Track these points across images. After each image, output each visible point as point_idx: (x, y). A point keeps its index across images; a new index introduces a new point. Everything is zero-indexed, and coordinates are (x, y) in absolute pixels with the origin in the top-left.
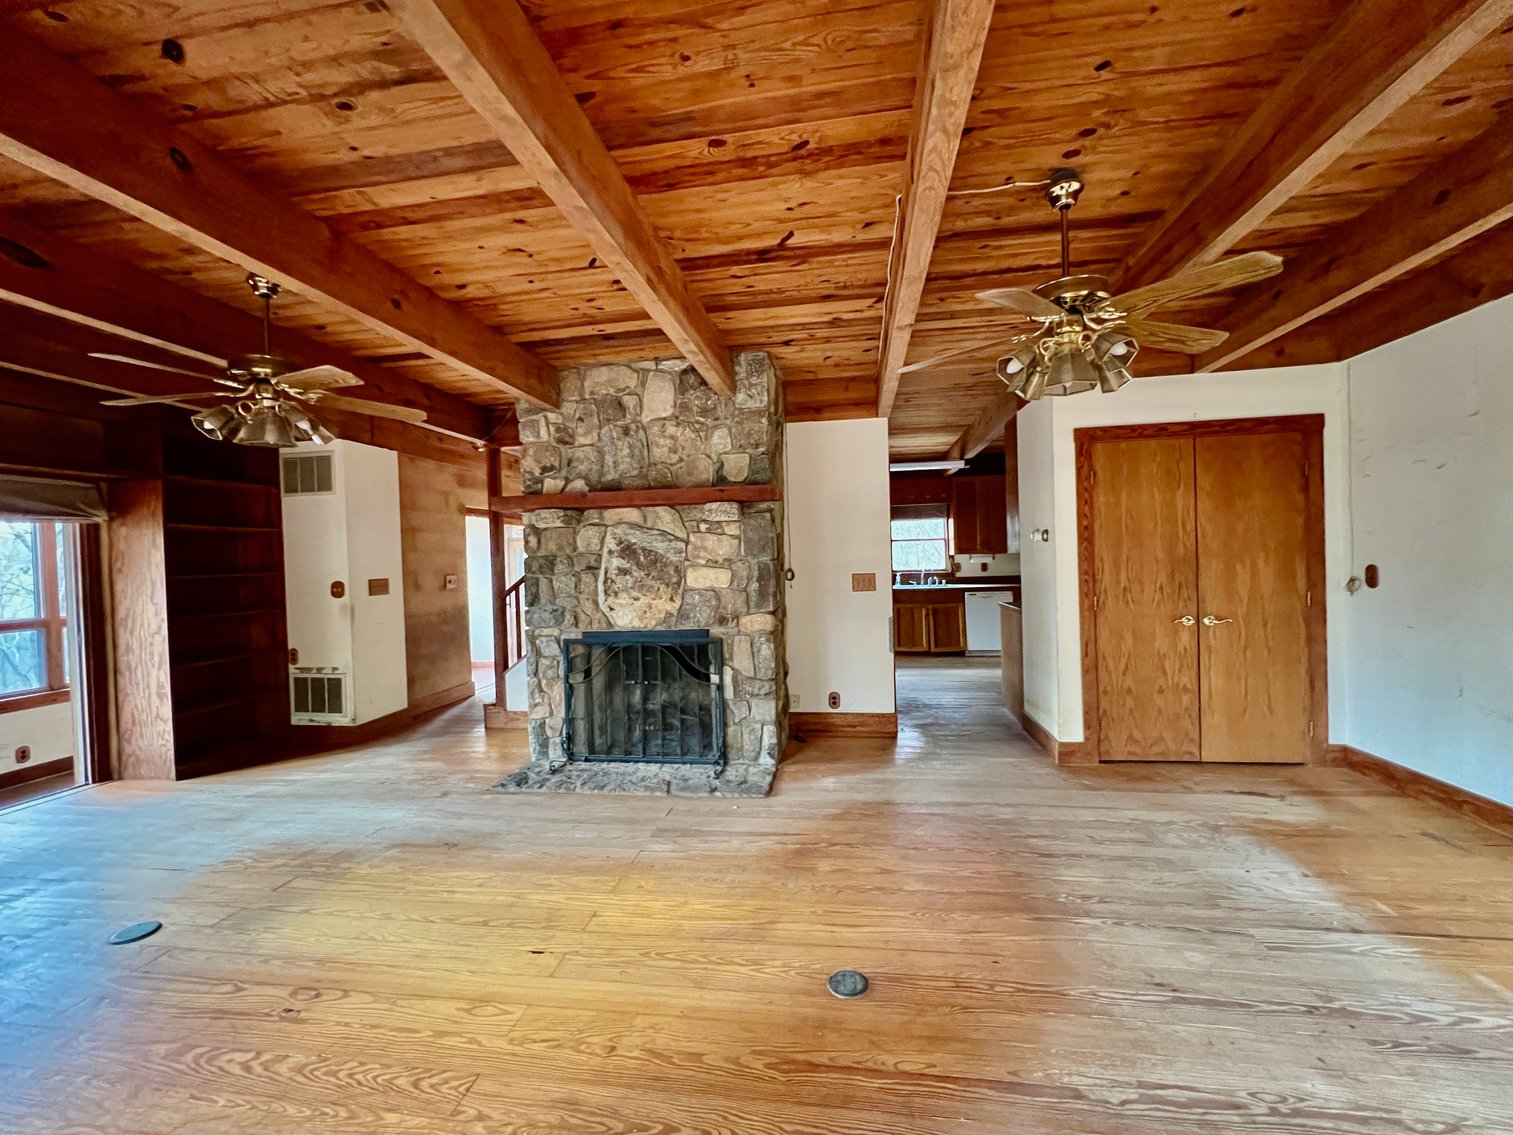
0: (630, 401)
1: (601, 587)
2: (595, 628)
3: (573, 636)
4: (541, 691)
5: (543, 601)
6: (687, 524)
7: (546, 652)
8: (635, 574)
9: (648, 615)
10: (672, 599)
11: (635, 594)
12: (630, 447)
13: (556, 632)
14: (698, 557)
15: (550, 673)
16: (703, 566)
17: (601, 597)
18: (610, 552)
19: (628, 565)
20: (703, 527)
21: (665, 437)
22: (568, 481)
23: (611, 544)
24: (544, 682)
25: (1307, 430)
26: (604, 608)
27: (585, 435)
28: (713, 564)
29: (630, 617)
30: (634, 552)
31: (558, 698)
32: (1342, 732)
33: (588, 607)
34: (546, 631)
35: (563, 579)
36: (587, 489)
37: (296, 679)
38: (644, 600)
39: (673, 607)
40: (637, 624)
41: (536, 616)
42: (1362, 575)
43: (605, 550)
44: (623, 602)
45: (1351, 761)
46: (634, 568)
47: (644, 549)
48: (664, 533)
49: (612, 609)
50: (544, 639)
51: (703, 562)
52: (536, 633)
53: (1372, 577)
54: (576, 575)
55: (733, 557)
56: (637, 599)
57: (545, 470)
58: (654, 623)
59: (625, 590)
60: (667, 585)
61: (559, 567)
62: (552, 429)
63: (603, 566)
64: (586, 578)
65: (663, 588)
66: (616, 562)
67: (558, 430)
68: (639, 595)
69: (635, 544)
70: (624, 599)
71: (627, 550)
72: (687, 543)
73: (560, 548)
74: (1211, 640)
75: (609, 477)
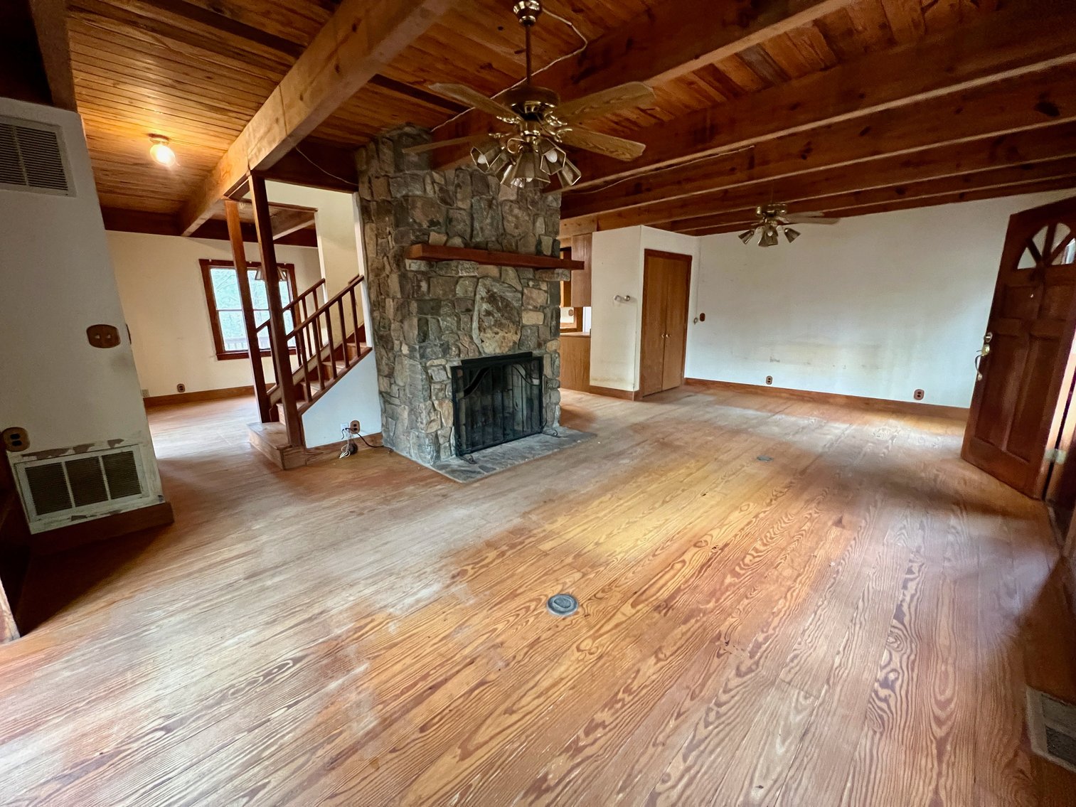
0: (492, 181)
1: (475, 325)
2: (471, 356)
3: (455, 364)
4: (435, 410)
5: (432, 337)
6: (522, 281)
7: (436, 378)
8: (496, 315)
9: (504, 344)
10: (516, 333)
11: (496, 330)
12: (492, 218)
13: (443, 362)
14: (528, 304)
15: (441, 395)
16: (530, 310)
17: (475, 334)
18: (482, 298)
19: (491, 309)
20: (531, 283)
21: (512, 215)
22: (449, 237)
23: (482, 292)
24: (436, 403)
25: (687, 259)
26: (477, 341)
27: (462, 200)
28: (536, 309)
29: (494, 346)
30: (495, 299)
31: (446, 413)
32: (688, 374)
33: (466, 341)
34: (436, 362)
35: (448, 319)
36: (462, 246)
37: (29, 471)
38: (501, 334)
39: (516, 338)
40: (498, 351)
41: (429, 350)
42: (699, 317)
43: (478, 297)
44: (488, 335)
45: (689, 382)
46: (495, 311)
47: (501, 297)
48: (511, 286)
49: (482, 341)
50: (435, 368)
51: (531, 307)
52: (428, 364)
53: (702, 317)
54: (457, 315)
55: (545, 305)
56: (497, 333)
57: (433, 223)
58: (507, 349)
59: (490, 327)
60: (514, 323)
61: (444, 310)
62: (437, 189)
63: (476, 309)
64: (464, 318)
65: (511, 325)
66: (485, 306)
67: (441, 189)
68: (499, 330)
69: (496, 293)
70: (489, 334)
71: (492, 298)
72: (522, 294)
73: (445, 294)
74: (668, 342)
75: (478, 240)
